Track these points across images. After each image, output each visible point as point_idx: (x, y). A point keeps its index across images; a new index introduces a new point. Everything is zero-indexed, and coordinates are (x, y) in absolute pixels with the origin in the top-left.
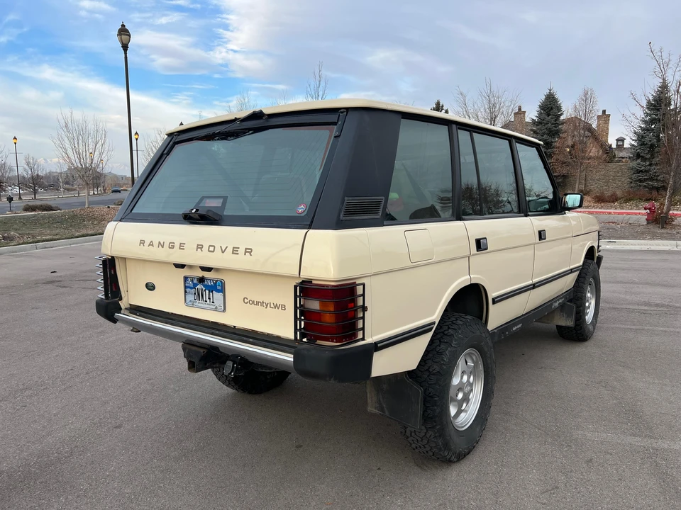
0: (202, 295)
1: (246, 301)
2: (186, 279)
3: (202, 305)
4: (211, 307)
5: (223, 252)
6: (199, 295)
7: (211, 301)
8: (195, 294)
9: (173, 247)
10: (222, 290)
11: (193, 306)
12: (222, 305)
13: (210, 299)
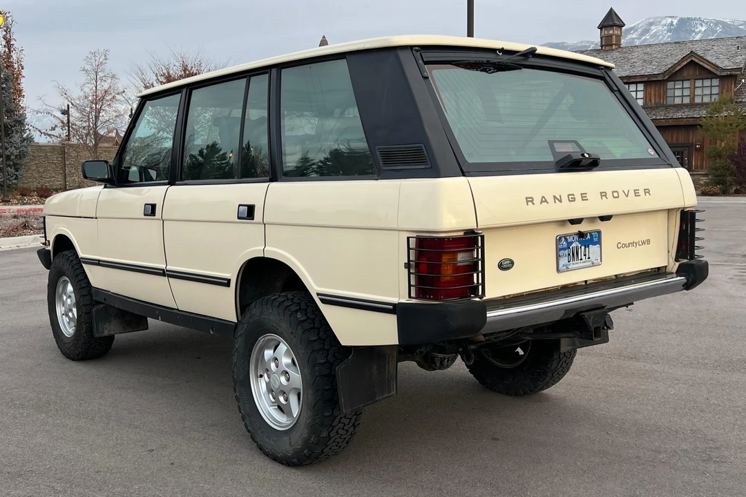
0: (577, 254)
1: (619, 245)
2: (559, 240)
3: (577, 266)
4: (587, 264)
5: (627, 196)
6: (573, 254)
7: (587, 257)
8: (569, 255)
9: (574, 200)
10: (599, 242)
11: (568, 270)
12: (599, 258)
13: (585, 255)
